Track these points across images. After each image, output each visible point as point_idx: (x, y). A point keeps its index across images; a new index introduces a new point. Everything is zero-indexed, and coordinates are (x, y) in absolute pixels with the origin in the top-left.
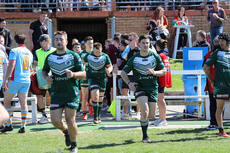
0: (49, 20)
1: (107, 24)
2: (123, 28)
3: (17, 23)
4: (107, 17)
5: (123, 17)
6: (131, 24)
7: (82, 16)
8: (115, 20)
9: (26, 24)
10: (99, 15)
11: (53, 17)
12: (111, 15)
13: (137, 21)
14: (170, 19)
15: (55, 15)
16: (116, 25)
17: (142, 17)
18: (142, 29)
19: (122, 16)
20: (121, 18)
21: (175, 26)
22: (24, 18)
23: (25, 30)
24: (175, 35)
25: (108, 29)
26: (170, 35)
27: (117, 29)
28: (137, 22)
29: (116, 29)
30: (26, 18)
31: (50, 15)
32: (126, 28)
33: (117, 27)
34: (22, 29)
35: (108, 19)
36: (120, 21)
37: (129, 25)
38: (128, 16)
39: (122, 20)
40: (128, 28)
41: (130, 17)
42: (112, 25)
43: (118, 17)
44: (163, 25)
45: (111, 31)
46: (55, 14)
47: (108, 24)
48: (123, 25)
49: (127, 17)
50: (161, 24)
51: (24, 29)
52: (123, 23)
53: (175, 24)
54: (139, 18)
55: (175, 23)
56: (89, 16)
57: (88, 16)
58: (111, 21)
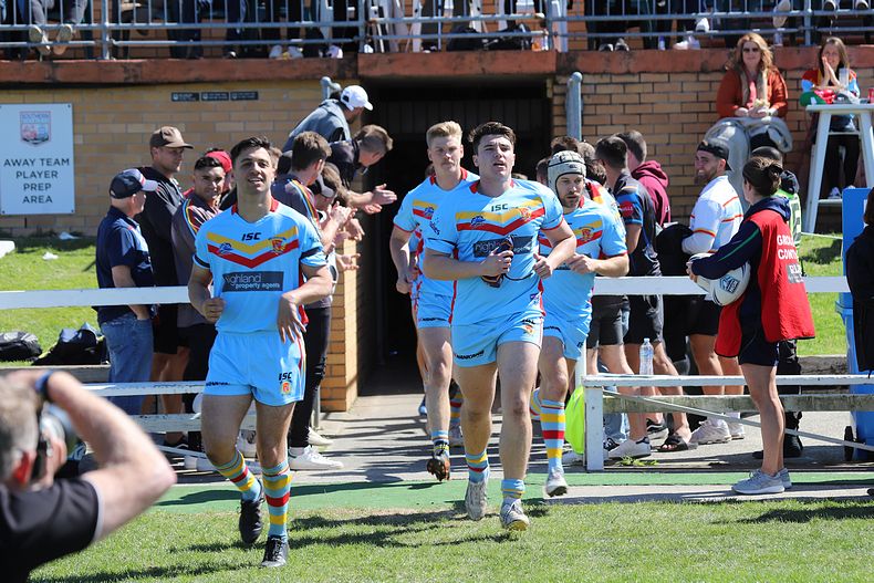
0: (332, 88)
1: (549, 101)
2: (611, 115)
3: (213, 97)
4: (552, 75)
5: (611, 74)
6: (642, 101)
7: (455, 69)
8: (582, 83)
9: (245, 102)
10: (520, 67)
11: (349, 74)
12: (566, 64)
13: (667, 87)
14: (792, 79)
15: (356, 69)
16: (584, 105)
17: (686, 72)
18: (685, 118)
19: (609, 70)
20: (606, 79)
21: (813, 106)
22: (239, 81)
23: (242, 124)
24: (814, 140)
25: (557, 121)
26: (794, 142)
27: (588, 120)
28: (668, 93)
29: (585, 118)
30: (247, 81)
31: (335, 68)
32: (624, 113)
33: (591, 110)
34: (230, 121)
35: (555, 83)
36: (601, 90)
37: (636, 104)
38: (632, 70)
39: (607, 84)
40: (632, 114)
41: (640, 73)
42: (571, 102)
43: (595, 74)
44: (765, 100)
45: (565, 126)
46: (353, 65)
47: (557, 101)
48: (611, 104)
49: (629, 73)
50: (759, 97)
51: (239, 121)
52: (610, 95)
53: (813, 100)
54: (673, 77)
55: (814, 95)
56: (483, 69)
57: (480, 71)
58: (568, 91)
